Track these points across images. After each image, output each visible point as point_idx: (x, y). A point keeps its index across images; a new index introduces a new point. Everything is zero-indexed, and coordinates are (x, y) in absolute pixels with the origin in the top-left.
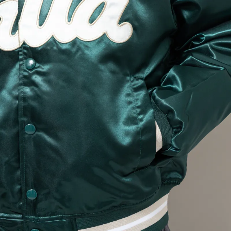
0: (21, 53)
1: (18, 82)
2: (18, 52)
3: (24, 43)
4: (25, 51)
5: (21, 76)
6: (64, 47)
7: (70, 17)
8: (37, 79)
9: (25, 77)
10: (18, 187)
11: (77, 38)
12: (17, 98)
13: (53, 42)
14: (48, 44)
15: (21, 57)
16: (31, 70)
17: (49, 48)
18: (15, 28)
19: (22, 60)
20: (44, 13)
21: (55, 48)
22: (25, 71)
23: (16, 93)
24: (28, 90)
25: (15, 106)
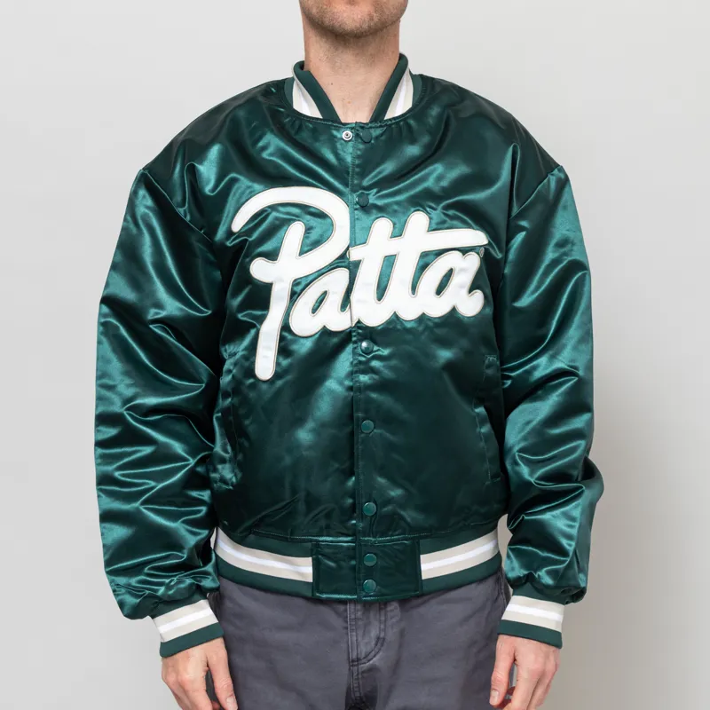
0: (354, 334)
1: (351, 369)
2: (350, 332)
3: (359, 322)
4: (360, 331)
5: (355, 362)
6: (409, 325)
7: (414, 288)
8: (375, 364)
9: (360, 362)
10: (350, 501)
11: (424, 314)
12: (350, 389)
13: (396, 318)
14: (389, 322)
15: (354, 339)
16: (368, 354)
17: (390, 326)
18: (346, 302)
19: (355, 342)
20: (383, 285)
21: (399, 327)
22: (360, 355)
23: (348, 383)
24: (364, 378)
25: (349, 399)
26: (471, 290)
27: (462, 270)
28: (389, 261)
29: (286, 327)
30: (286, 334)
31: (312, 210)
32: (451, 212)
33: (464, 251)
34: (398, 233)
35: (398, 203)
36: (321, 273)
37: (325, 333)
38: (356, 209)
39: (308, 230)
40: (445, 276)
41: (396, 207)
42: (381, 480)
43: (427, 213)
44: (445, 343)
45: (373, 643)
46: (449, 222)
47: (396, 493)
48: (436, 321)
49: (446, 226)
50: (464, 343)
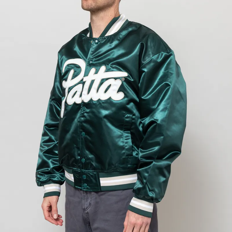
1: (80, 116)
2: (81, 104)
3: (83, 101)
4: (83, 104)
6: (94, 102)
7: (98, 90)
8: (85, 114)
9: (82, 114)
11: (99, 99)
12: (79, 122)
13: (91, 100)
15: (82, 106)
16: (84, 111)
17: (90, 102)
18: (81, 96)
21: (92, 103)
22: (82, 111)
23: (79, 120)
24: (82, 119)
26: (118, 92)
27: (115, 85)
28: (93, 82)
29: (66, 102)
30: (66, 104)
31: (77, 66)
32: (114, 66)
33: (116, 79)
34: (96, 73)
35: (99, 63)
36: (75, 85)
37: (75, 103)
38: (88, 65)
39: (75, 71)
40: (108, 87)
41: (98, 64)
42: (87, 152)
43: (106, 66)
44: (106, 109)
45: (88, 204)
46: (112, 69)
47: (91, 156)
48: (103, 101)
49: (111, 70)
50: (114, 109)
